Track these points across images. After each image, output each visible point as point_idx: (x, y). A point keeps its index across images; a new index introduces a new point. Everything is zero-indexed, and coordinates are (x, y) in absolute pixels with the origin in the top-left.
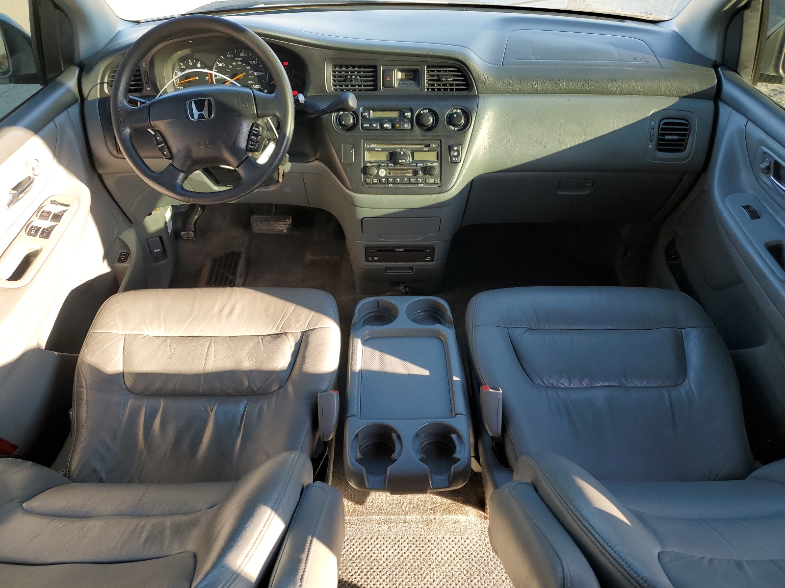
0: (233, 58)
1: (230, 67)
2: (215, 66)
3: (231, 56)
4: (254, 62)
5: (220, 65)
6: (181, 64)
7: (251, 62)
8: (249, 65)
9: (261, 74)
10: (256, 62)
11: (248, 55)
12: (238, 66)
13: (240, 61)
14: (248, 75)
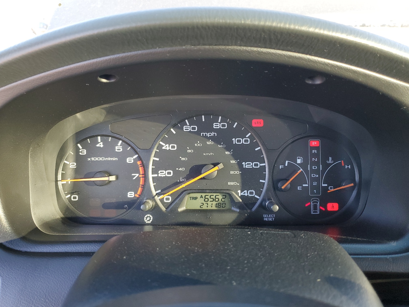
0: (198, 133)
1: (189, 151)
2: (155, 150)
3: (194, 128)
4: (243, 141)
5: (166, 147)
6: (79, 145)
7: (235, 141)
8: (229, 146)
9: (256, 165)
10: (246, 141)
11: (230, 126)
12: (208, 149)
13: (212, 138)
14: (227, 167)
